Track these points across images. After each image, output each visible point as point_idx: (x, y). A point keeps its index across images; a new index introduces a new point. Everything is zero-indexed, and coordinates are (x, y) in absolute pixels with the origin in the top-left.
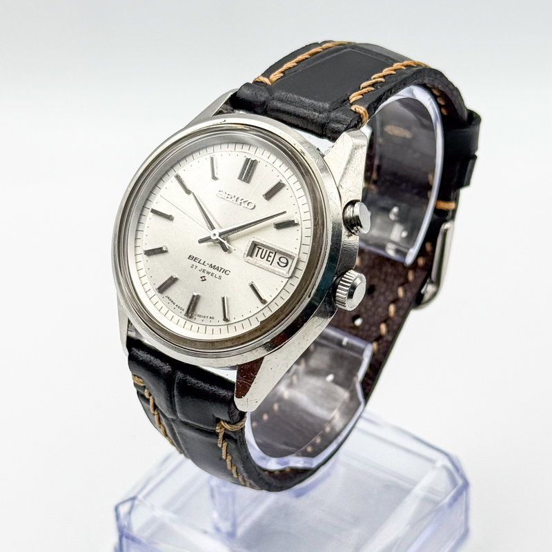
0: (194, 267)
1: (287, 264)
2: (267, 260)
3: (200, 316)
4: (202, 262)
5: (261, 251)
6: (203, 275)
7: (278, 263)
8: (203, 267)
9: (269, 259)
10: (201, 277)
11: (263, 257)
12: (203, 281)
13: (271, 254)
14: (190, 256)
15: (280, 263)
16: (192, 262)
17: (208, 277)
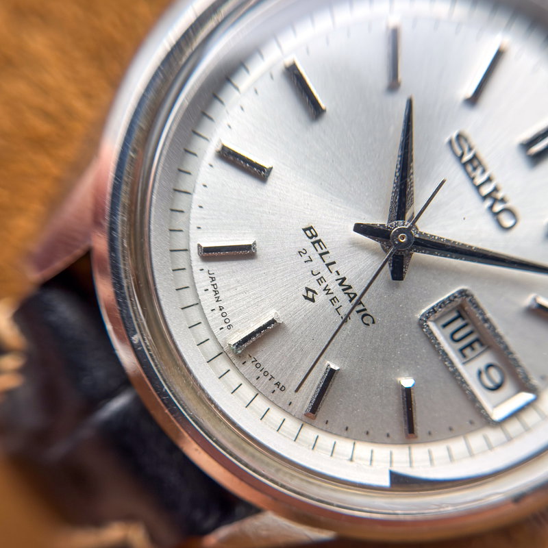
0: (305, 257)
1: (498, 387)
2: (461, 350)
3: (258, 366)
4: (328, 259)
5: (459, 323)
6: (315, 286)
7: (480, 373)
8: (325, 272)
9: (468, 352)
10: (308, 290)
11: (457, 336)
12: (306, 298)
13: (476, 346)
14: (310, 228)
15: (484, 377)
16: (307, 244)
17: (321, 297)
